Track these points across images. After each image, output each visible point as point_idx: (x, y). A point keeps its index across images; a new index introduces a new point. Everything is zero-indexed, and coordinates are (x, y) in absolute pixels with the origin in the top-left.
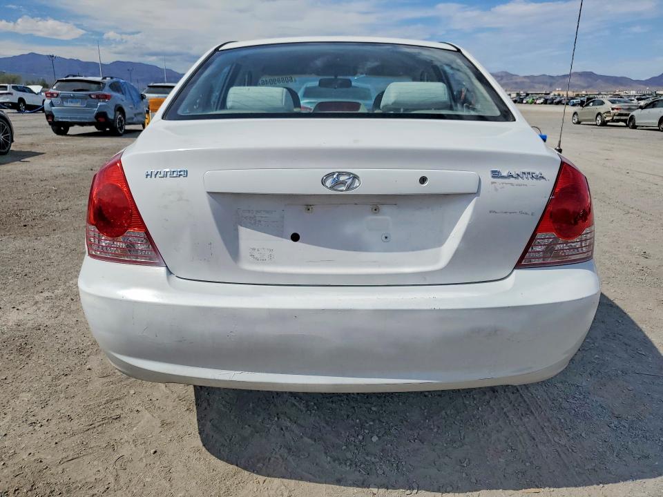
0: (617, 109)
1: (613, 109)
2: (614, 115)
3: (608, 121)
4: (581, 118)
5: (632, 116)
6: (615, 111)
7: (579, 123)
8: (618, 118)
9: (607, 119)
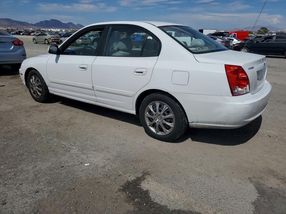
0: (53, 37)
1: (51, 37)
2: (53, 40)
3: (50, 42)
4: (37, 41)
5: (61, 40)
6: (52, 38)
7: (37, 43)
8: (54, 41)
9: (50, 41)
